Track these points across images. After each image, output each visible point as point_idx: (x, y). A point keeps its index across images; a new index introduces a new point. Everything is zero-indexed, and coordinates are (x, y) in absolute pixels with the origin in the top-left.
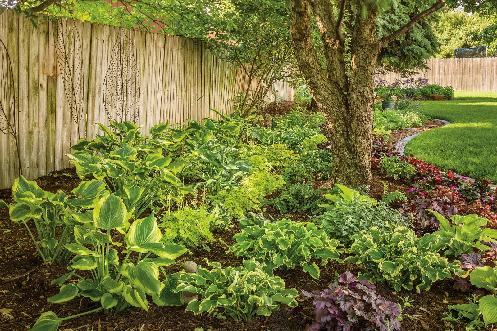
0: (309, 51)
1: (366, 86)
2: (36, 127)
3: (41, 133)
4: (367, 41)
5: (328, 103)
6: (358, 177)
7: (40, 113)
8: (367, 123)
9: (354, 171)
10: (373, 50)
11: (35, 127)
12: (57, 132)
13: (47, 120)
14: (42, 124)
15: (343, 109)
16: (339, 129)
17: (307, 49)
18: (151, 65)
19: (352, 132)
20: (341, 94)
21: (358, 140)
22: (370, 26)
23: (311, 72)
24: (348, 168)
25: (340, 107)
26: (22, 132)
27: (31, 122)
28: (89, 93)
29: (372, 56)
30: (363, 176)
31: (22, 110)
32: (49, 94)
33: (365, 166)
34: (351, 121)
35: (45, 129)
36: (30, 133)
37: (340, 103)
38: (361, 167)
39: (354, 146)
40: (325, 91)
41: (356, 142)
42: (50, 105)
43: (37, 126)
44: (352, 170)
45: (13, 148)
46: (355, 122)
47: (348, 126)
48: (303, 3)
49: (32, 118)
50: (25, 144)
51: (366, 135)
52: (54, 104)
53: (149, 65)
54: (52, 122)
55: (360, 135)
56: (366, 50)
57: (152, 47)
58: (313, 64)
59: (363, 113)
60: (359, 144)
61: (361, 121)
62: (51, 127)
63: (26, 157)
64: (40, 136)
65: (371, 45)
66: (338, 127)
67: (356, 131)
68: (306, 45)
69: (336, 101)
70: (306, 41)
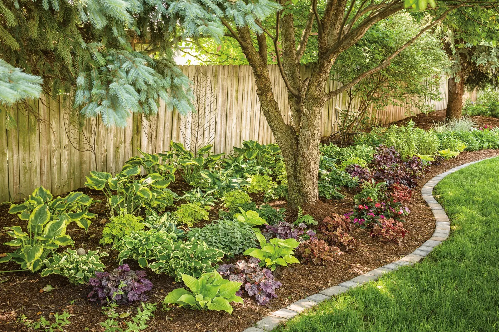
0: (269, 102)
1: (308, 130)
2: (123, 144)
3: (127, 147)
4: (312, 95)
5: (283, 142)
6: (300, 201)
7: (126, 133)
8: (308, 159)
9: (298, 196)
10: (315, 103)
11: (121, 144)
12: (142, 146)
13: (132, 139)
14: (128, 141)
15: (295, 147)
16: (290, 162)
17: (267, 101)
18: (246, 90)
19: (298, 166)
20: (294, 135)
21: (301, 172)
22: (316, 84)
23: (271, 118)
24: (294, 193)
25: (292, 145)
26: (110, 148)
27: (118, 140)
28: (174, 117)
29: (314, 108)
30: (305, 200)
31: (111, 132)
32: (135, 120)
33: (307, 193)
34: (298, 157)
35: (131, 145)
36: (117, 148)
37: (292, 143)
38: (303, 193)
39: (298, 177)
40: (280, 132)
41: (300, 173)
42: (136, 128)
43: (123, 142)
44: (296, 195)
45: (101, 159)
46: (300, 158)
47: (296, 160)
48: (259, 69)
49: (119, 137)
50: (112, 156)
51: (308, 168)
52: (140, 127)
53: (243, 90)
54: (137, 140)
55: (303, 168)
56: (310, 103)
57: (247, 76)
58: (272, 112)
59: (306, 151)
60: (302, 175)
61: (304, 158)
62: (136, 143)
63: (113, 165)
64: (126, 150)
65: (314, 99)
66: (289, 160)
67: (300, 165)
68: (267, 98)
69: (289, 141)
70: (266, 96)
